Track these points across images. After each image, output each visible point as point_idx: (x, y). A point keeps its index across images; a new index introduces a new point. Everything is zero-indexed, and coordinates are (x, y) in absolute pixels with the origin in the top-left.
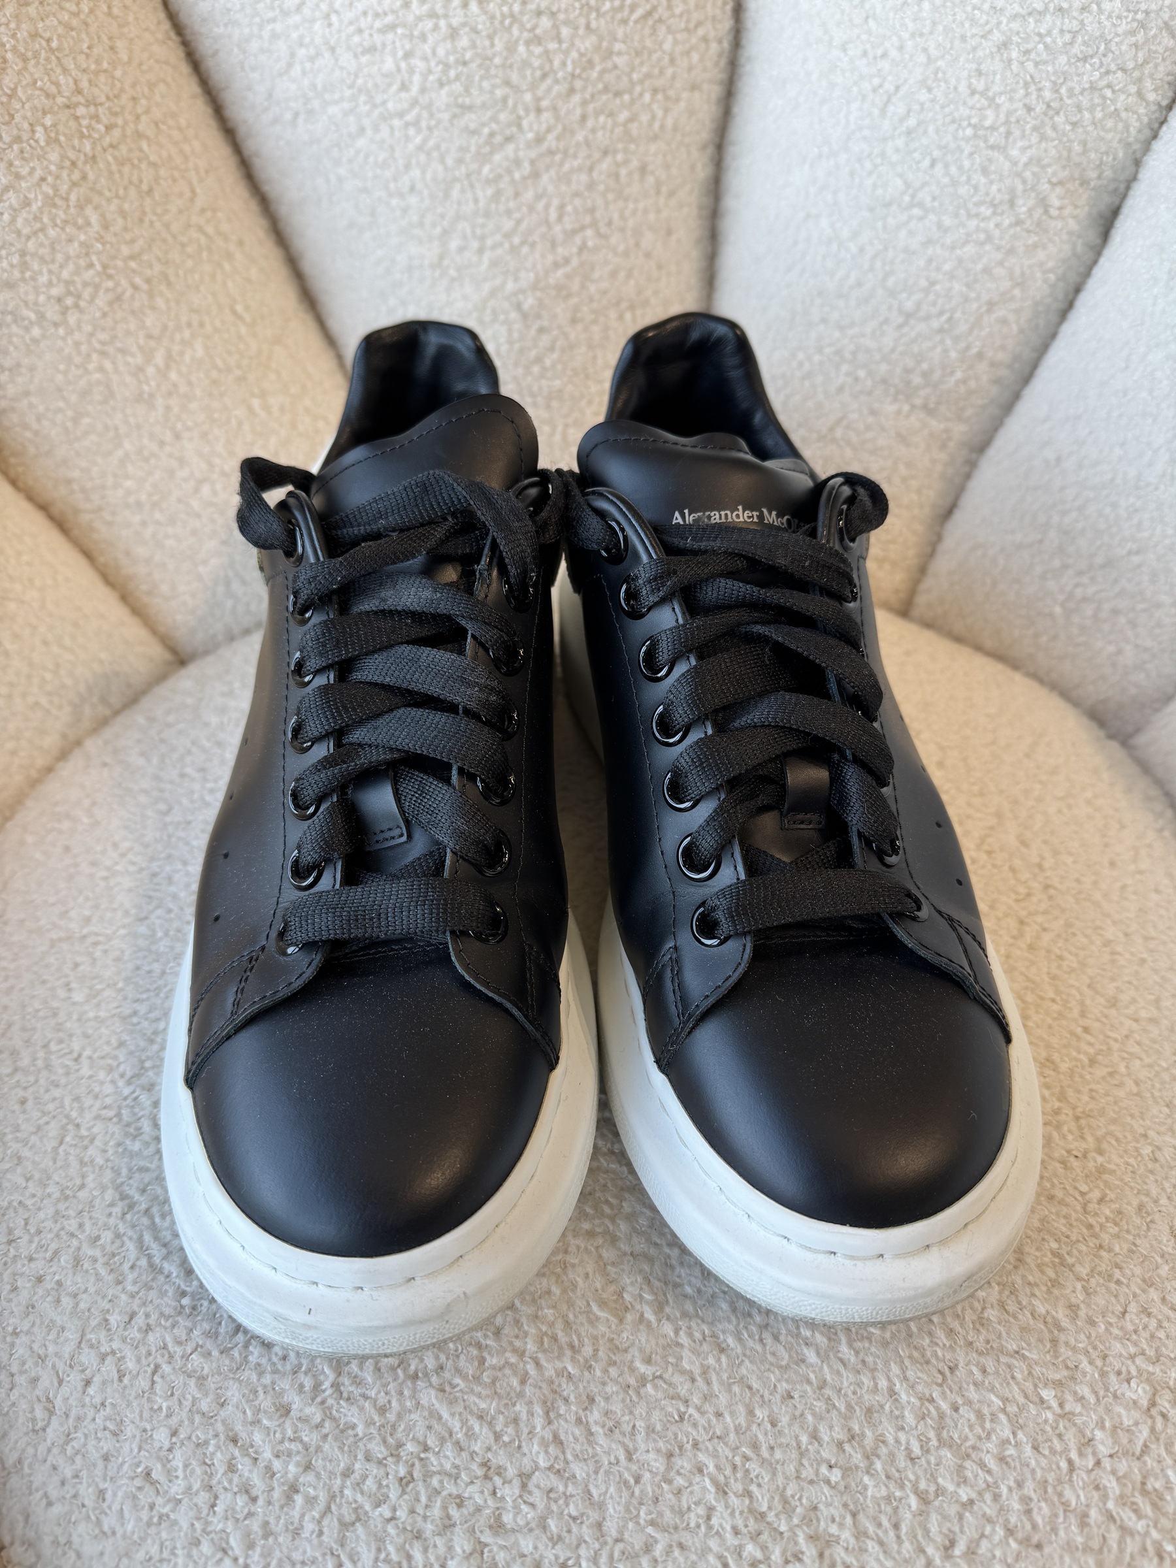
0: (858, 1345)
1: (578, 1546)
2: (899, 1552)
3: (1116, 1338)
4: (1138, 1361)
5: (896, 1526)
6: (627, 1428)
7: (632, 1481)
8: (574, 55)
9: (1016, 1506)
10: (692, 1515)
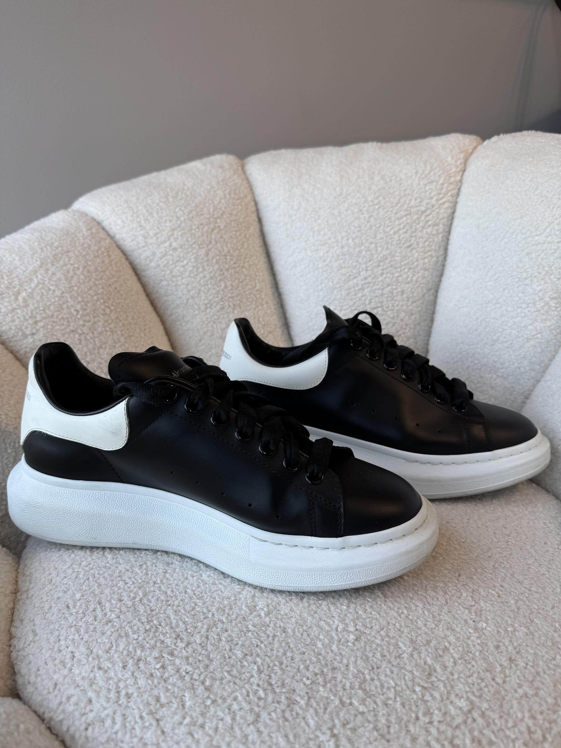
0: (341, 647)
1: (196, 669)
2: (322, 717)
3: (462, 683)
4: (469, 694)
5: (326, 709)
6: (235, 642)
7: (227, 657)
8: (381, 255)
9: (384, 721)
10: (244, 675)
